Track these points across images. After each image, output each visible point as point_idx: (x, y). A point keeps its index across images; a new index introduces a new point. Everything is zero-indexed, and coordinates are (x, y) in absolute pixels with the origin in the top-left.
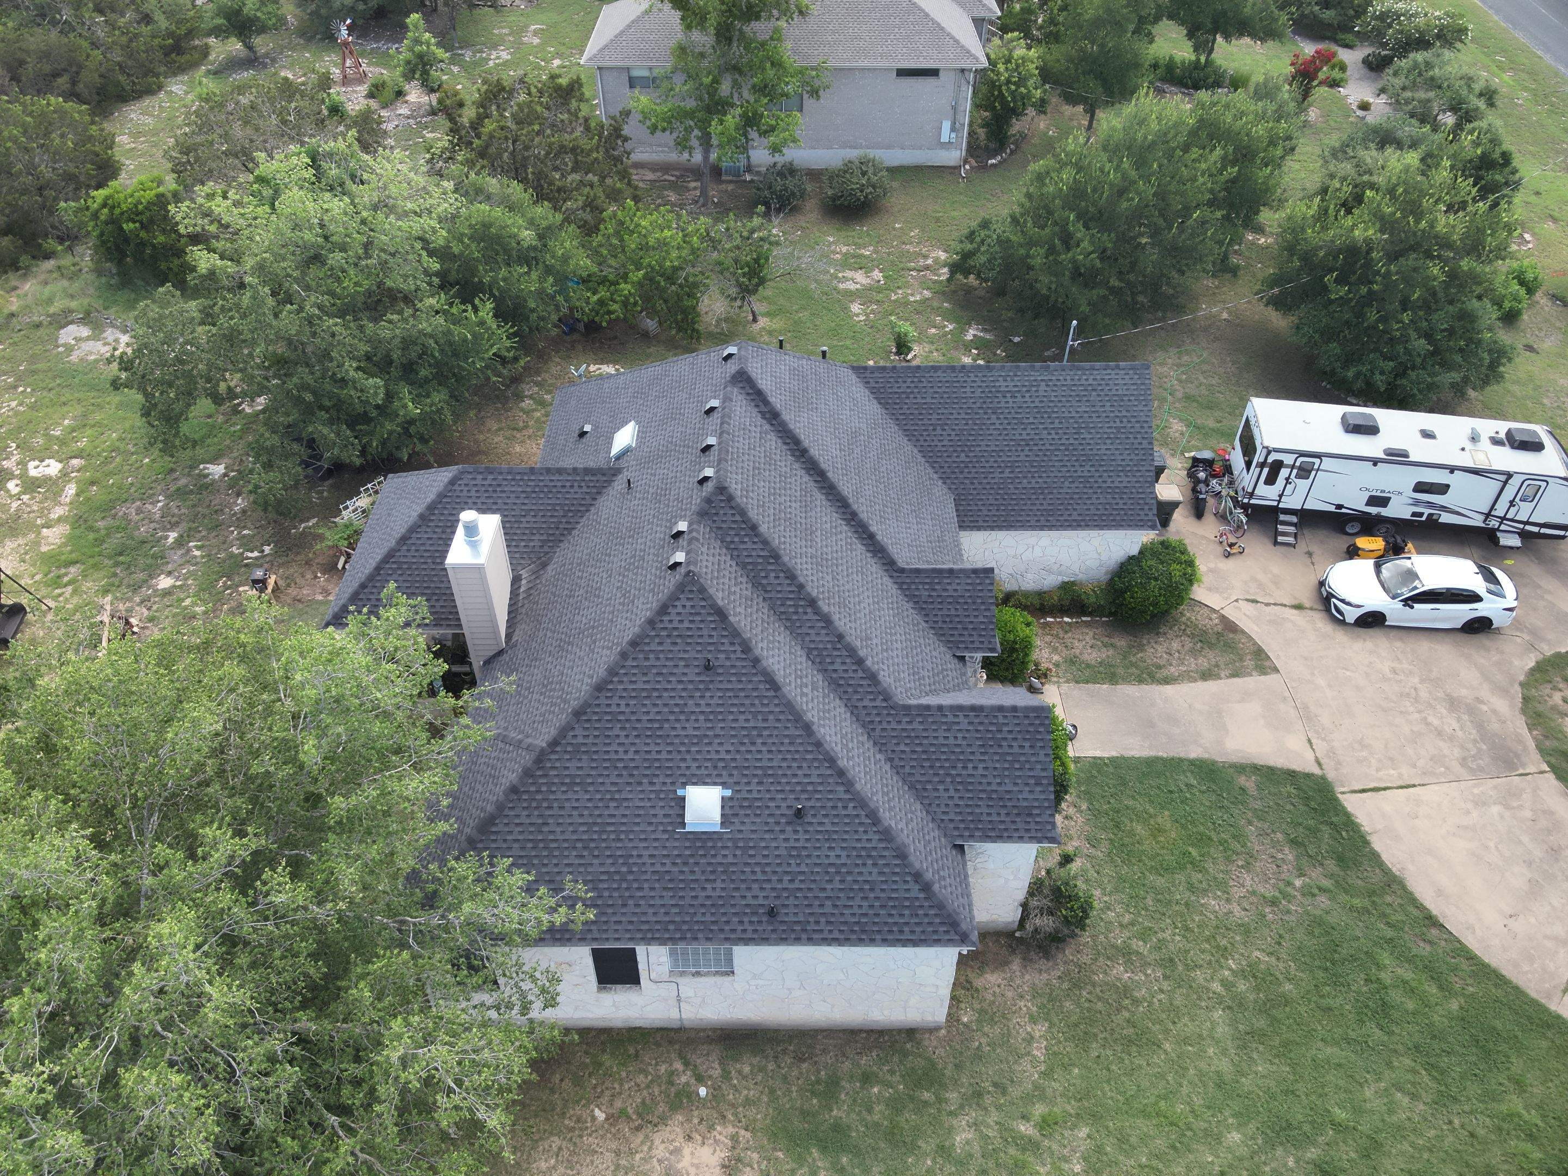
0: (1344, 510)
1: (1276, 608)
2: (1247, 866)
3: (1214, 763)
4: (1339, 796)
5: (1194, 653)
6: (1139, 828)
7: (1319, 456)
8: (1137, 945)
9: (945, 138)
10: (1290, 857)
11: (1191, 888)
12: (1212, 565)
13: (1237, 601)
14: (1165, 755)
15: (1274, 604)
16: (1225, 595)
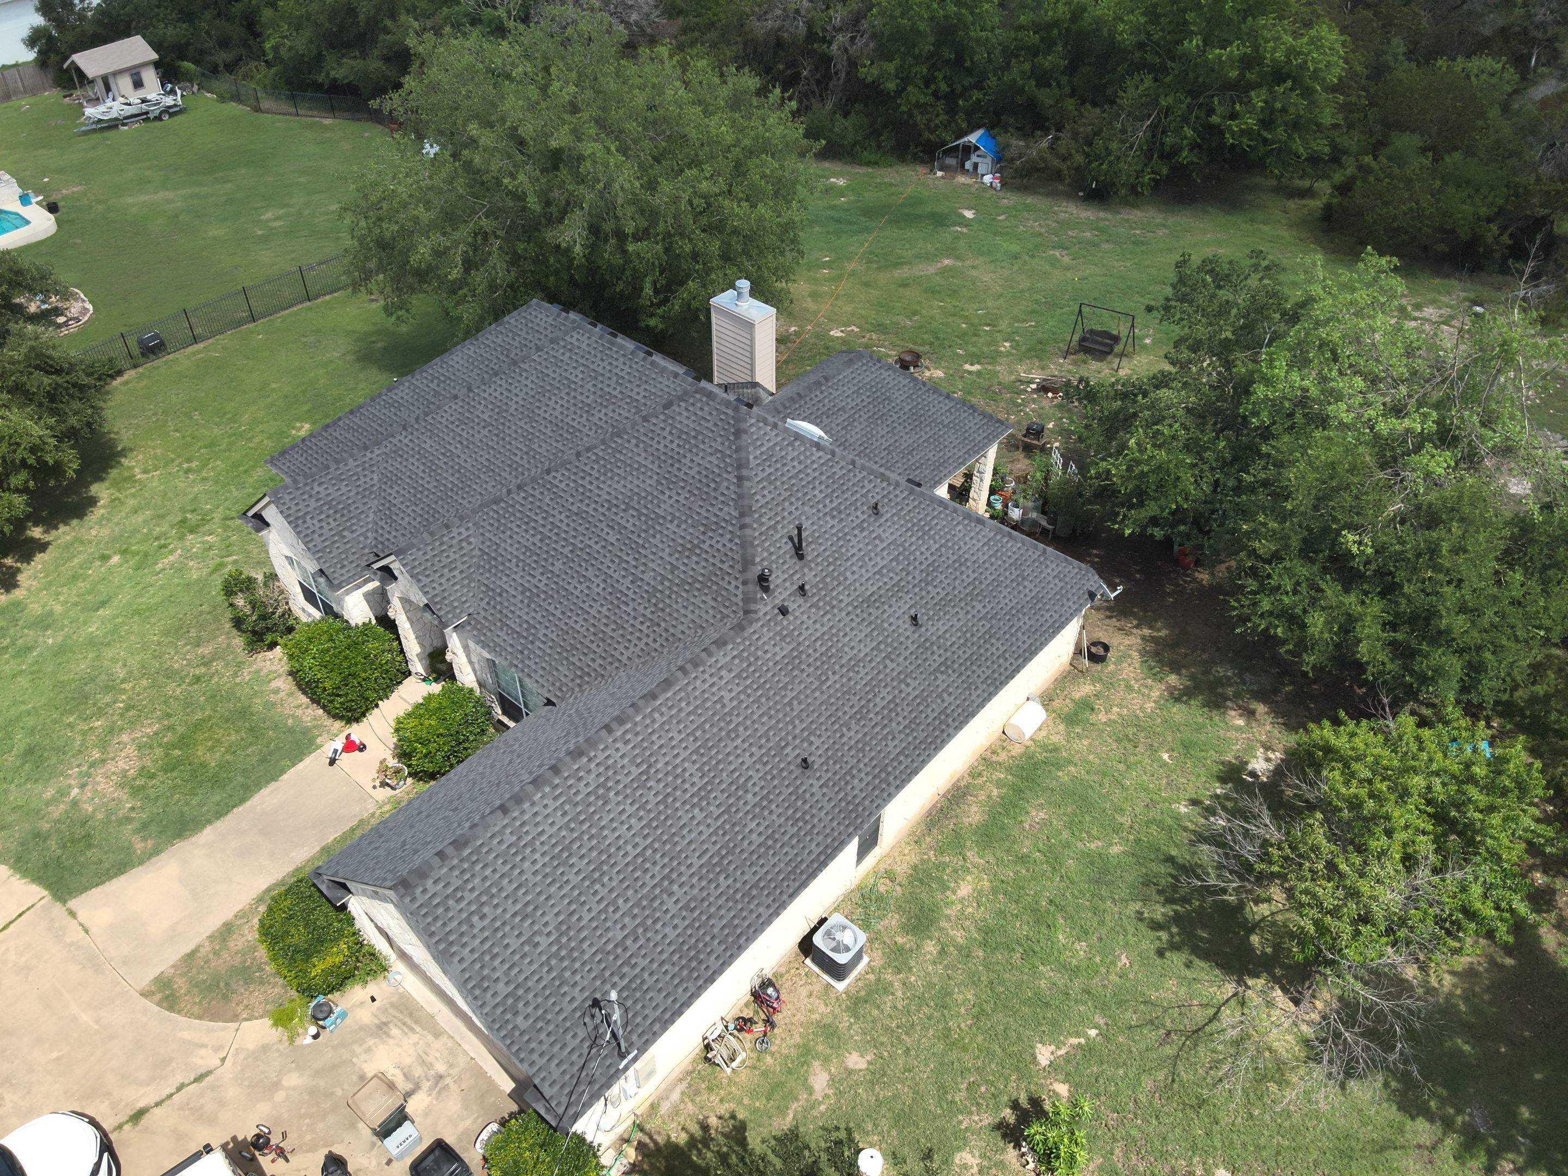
1: (168, 1091)
3: (184, 838)
4: (45, 893)
13: (223, 1060)
15: (172, 1095)
16: (241, 1056)
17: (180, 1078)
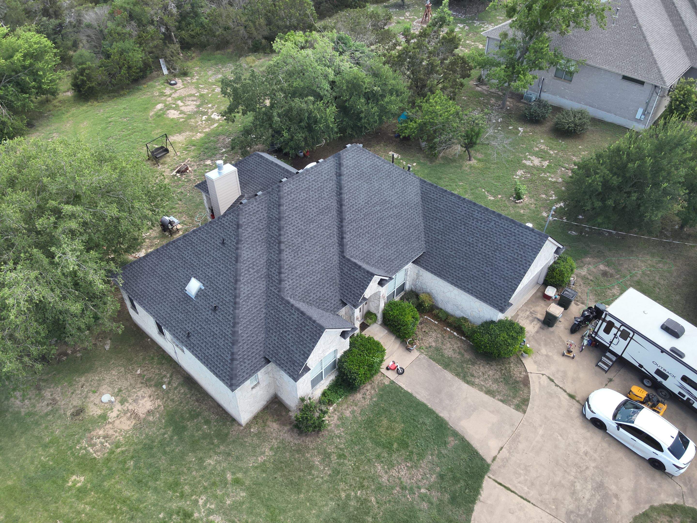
0: (643, 369)
1: (559, 389)
2: (409, 468)
3: (447, 424)
4: (486, 477)
5: (496, 381)
6: (385, 422)
7: (635, 332)
8: (334, 458)
9: (638, 116)
10: (432, 480)
11: (378, 456)
12: (550, 354)
13: (543, 375)
14: (429, 406)
15: (560, 388)
16: (540, 369)
17: (554, 387)
